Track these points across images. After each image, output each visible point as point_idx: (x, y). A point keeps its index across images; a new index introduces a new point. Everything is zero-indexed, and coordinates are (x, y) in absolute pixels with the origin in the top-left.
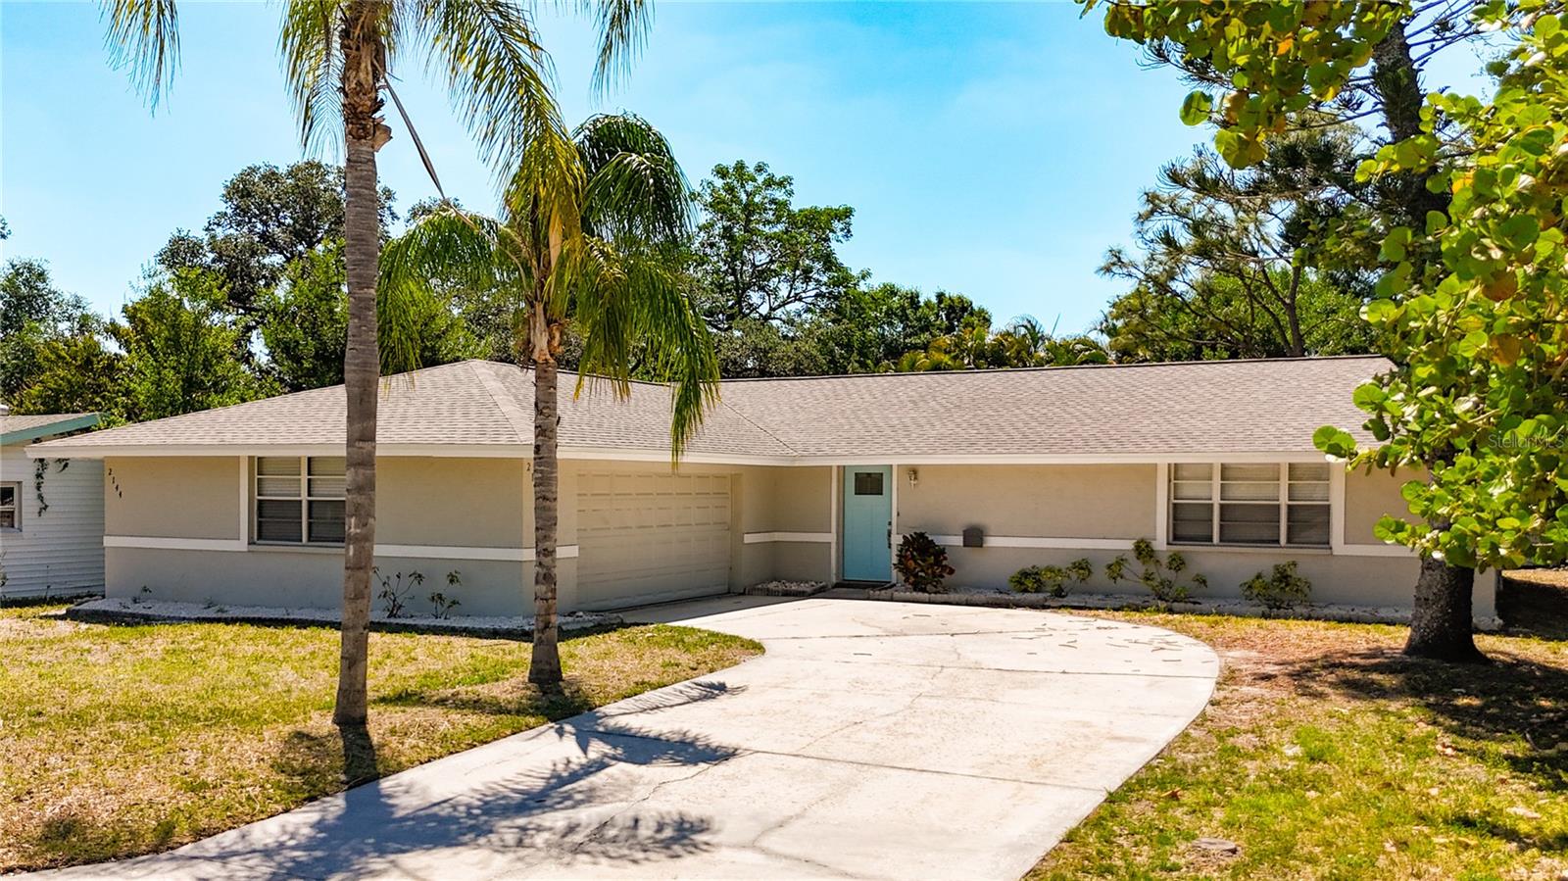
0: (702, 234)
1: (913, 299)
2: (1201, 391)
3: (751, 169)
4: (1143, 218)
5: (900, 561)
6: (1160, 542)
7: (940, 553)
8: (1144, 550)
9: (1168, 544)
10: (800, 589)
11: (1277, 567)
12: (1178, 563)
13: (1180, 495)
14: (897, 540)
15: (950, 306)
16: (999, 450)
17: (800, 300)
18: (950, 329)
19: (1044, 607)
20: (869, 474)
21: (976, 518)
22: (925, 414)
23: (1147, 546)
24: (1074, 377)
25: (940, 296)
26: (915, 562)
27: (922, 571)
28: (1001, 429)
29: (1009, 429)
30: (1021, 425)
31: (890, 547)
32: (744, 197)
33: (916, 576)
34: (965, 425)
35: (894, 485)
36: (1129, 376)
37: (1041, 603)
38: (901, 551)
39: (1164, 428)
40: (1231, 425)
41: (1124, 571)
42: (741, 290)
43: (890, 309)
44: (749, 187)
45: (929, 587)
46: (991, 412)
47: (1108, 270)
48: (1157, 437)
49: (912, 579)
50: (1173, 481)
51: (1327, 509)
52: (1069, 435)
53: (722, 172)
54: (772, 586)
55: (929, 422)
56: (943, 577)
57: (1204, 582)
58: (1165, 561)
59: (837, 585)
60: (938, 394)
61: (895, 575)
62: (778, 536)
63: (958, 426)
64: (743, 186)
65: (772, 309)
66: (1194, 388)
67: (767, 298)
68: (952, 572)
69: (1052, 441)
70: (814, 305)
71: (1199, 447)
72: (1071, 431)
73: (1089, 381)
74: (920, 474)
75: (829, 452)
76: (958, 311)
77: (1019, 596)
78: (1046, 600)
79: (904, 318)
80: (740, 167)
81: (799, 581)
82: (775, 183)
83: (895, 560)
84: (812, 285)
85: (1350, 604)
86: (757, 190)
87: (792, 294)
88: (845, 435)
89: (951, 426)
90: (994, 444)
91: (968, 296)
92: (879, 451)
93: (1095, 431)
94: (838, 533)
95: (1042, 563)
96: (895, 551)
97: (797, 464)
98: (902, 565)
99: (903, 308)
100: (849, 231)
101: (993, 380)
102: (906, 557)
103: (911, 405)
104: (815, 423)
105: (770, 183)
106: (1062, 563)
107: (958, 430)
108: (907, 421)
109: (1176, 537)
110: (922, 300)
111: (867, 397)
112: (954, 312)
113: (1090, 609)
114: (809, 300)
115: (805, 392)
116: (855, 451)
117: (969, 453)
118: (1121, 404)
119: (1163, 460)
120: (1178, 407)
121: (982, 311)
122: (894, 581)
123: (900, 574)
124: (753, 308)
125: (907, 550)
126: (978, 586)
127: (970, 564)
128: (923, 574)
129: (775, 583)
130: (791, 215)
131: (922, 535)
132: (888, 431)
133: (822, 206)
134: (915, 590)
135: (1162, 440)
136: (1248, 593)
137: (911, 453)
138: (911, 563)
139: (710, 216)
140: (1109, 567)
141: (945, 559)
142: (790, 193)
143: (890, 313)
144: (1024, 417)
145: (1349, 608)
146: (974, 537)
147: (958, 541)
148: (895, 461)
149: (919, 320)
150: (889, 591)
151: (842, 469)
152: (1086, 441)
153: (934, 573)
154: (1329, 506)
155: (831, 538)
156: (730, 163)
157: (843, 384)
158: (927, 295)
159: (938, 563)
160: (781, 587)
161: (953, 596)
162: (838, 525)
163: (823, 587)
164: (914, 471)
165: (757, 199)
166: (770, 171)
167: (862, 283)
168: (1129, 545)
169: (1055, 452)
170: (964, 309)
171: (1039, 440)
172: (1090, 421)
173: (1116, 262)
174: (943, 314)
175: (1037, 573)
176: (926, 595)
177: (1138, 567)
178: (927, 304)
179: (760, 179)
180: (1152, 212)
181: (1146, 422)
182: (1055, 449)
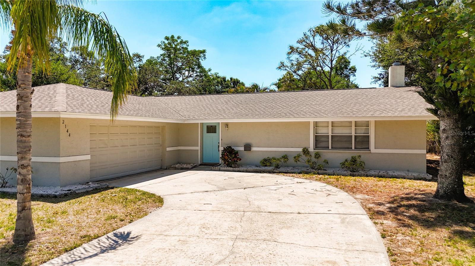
0: (162, 57)
1: (224, 79)
2: (319, 98)
3: (176, 38)
4: (289, 53)
5: (222, 157)
6: (311, 149)
7: (236, 153)
8: (306, 151)
9: (314, 149)
10: (187, 167)
11: (352, 157)
12: (318, 156)
13: (317, 132)
14: (221, 149)
15: (234, 81)
16: (256, 117)
17: (192, 77)
18: (234, 87)
19: (274, 173)
20: (212, 126)
21: (248, 141)
22: (230, 106)
23: (307, 150)
24: (277, 95)
25: (231, 79)
26: (228, 156)
27: (230, 160)
28: (256, 110)
29: (259, 110)
30: (262, 109)
31: (219, 151)
32: (174, 46)
33: (228, 161)
34: (243, 109)
35: (220, 130)
36: (295, 94)
37: (272, 171)
38: (223, 153)
39: (311, 110)
40: (334, 108)
41: (300, 159)
42: (174, 74)
43: (218, 81)
44: (176, 44)
45: (233, 165)
46: (252, 105)
47: (280, 68)
48: (310, 112)
49: (227, 163)
50: (315, 128)
51: (368, 137)
52: (279, 112)
53: (167, 38)
54: (177, 166)
55: (231, 108)
56: (237, 161)
57: (327, 163)
58: (313, 155)
59: (201, 165)
60: (234, 100)
61: (221, 161)
62: (179, 148)
63: (242, 109)
64: (174, 43)
65: (183, 79)
66: (317, 97)
67: (181, 76)
68: (240, 160)
69: (274, 114)
70: (196, 78)
71: (326, 115)
72: (280, 111)
73: (282, 96)
74: (229, 126)
75: (198, 119)
76: (236, 82)
77: (264, 168)
78: (274, 170)
79: (221, 84)
80: (173, 37)
81: (187, 164)
82: (183, 42)
83: (221, 156)
84: (195, 72)
85: (378, 169)
86: (178, 44)
87: (189, 75)
88: (203, 112)
89: (239, 109)
90: (255, 115)
91: (239, 79)
92: (215, 117)
93: (288, 111)
94: (201, 147)
95: (271, 156)
96: (220, 153)
97: (186, 122)
98: (223, 158)
99: (222, 81)
100: (205, 57)
101: (251, 96)
102: (224, 155)
103: (225, 103)
104: (193, 109)
105: (182, 42)
106: (278, 156)
107: (241, 111)
108: (224, 108)
109: (316, 147)
110: (227, 79)
111: (211, 101)
112: (235, 83)
113: (290, 173)
114: (194, 77)
115: (190, 100)
116: (206, 118)
117: (246, 118)
118: (295, 102)
119: (312, 120)
120: (313, 103)
121: (242, 83)
122: (220, 163)
123: (223, 161)
124: (177, 79)
125: (225, 152)
126: (251, 165)
127: (247, 156)
128: (231, 161)
129: (178, 165)
130: (188, 52)
131: (230, 147)
132: (218, 111)
133: (197, 50)
134: (228, 166)
135: (312, 113)
136: (343, 166)
137: (226, 118)
138: (226, 157)
139: (164, 52)
140: (295, 158)
141: (238, 155)
142: (188, 46)
143: (218, 82)
144: (263, 106)
145: (378, 171)
146: (248, 147)
147: (242, 149)
148: (220, 121)
149: (226, 84)
150: (219, 167)
151: (202, 124)
152: (286, 114)
153: (234, 160)
154: (369, 136)
155: (198, 148)
156: (169, 36)
157: (203, 97)
158: (228, 78)
159: (235, 157)
160: (181, 166)
161: (241, 169)
162: (201, 143)
163: (195, 166)
164: (227, 125)
165: (178, 47)
166: (182, 39)
167: (209, 73)
168: (301, 150)
169: (276, 118)
170: (238, 82)
171: (270, 114)
172: (285, 108)
173: (282, 66)
174: (232, 84)
175: (269, 160)
176: (232, 168)
177: (304, 158)
178: (228, 80)
179: (179, 41)
180: (292, 51)
181: (304, 108)
182: (276, 116)
